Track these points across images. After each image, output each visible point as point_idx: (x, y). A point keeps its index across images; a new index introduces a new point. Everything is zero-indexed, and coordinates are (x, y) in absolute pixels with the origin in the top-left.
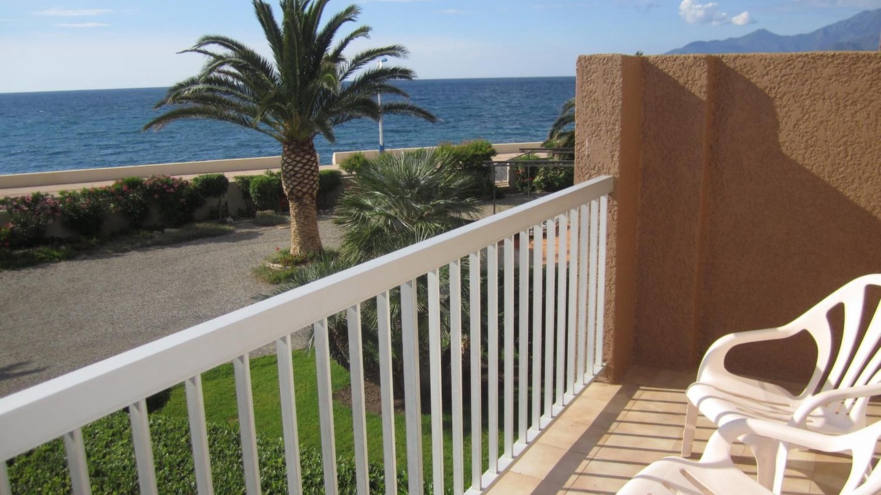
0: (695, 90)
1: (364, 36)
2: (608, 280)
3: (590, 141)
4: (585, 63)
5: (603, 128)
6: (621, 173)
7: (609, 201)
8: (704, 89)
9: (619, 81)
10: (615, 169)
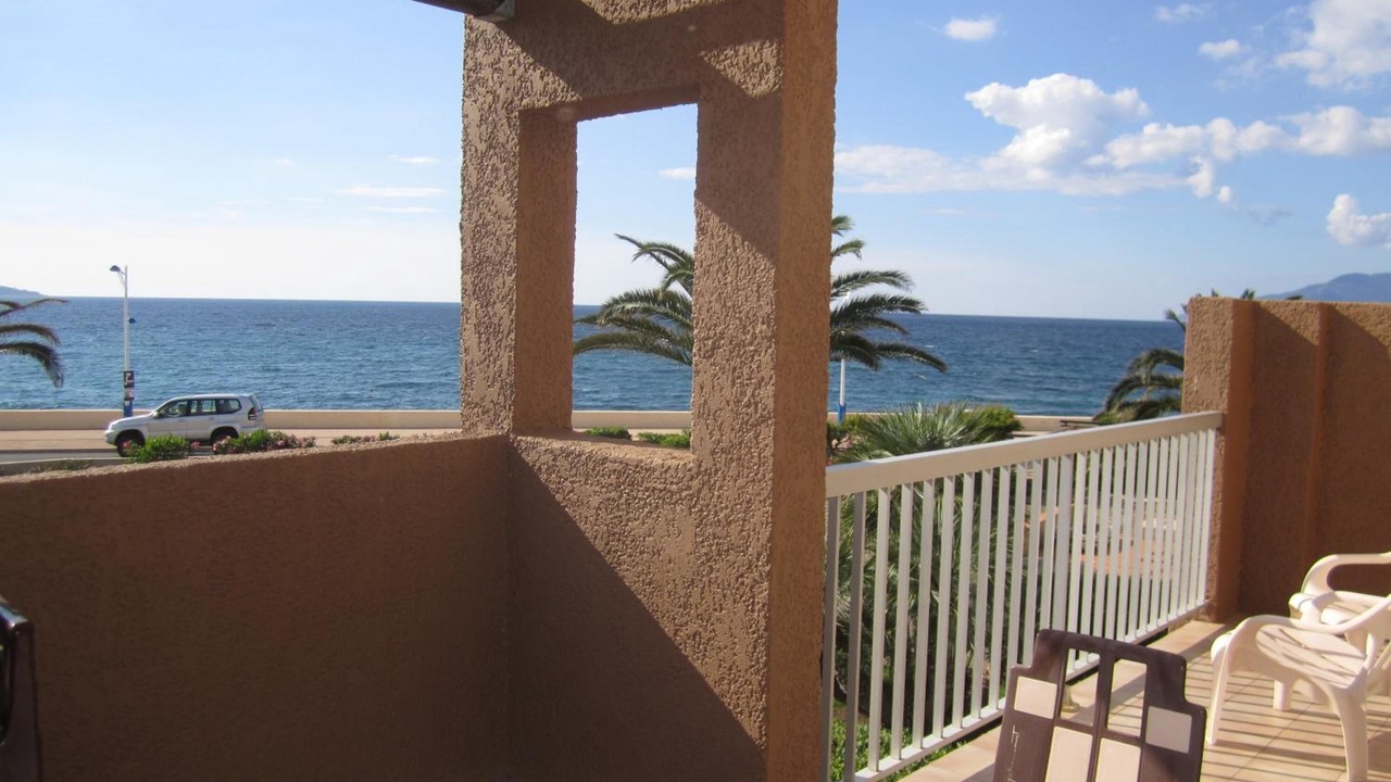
0: (1307, 335)
1: (854, 252)
2: (1214, 516)
3: (1198, 378)
4: (1196, 305)
5: (1213, 366)
6: (1229, 409)
7: (1216, 437)
8: (1316, 334)
9: (1230, 322)
10: (1223, 406)
